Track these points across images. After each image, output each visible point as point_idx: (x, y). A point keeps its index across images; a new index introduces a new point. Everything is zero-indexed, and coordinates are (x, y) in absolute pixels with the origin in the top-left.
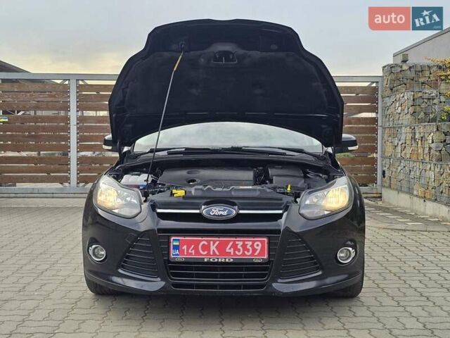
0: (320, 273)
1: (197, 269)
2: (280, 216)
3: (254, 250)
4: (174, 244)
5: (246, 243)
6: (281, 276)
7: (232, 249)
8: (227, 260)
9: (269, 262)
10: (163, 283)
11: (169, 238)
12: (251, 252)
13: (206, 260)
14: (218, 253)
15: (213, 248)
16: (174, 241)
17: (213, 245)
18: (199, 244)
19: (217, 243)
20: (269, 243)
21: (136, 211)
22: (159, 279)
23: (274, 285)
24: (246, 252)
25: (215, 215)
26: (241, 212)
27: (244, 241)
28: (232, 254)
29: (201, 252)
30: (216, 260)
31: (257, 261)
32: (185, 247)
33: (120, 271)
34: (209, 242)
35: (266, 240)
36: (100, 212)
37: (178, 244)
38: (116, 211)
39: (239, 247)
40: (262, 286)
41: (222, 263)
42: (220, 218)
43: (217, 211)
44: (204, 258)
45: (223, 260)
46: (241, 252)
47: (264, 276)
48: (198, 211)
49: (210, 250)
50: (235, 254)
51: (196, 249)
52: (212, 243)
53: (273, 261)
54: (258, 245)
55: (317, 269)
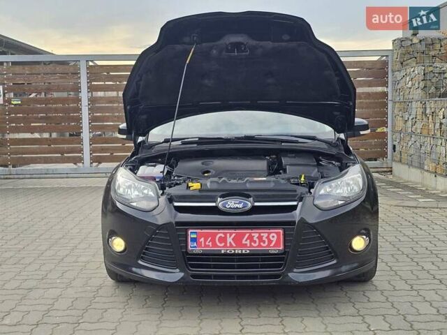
0: (335, 262)
1: (214, 260)
2: (294, 208)
3: (270, 242)
4: (192, 236)
5: (262, 235)
6: (297, 266)
7: (248, 241)
8: (244, 252)
9: (285, 253)
10: (182, 274)
11: (186, 231)
12: (266, 243)
13: (223, 252)
14: (234, 245)
15: (230, 240)
16: (192, 233)
17: (230, 236)
18: (216, 236)
19: (234, 235)
20: (285, 235)
21: (154, 204)
22: (178, 270)
23: (290, 275)
24: (262, 244)
25: (230, 208)
26: (256, 204)
27: (260, 233)
28: (248, 245)
29: (218, 244)
30: (233, 252)
31: (273, 252)
32: (202, 240)
33: (140, 262)
34: (225, 234)
35: (281, 231)
36: (118, 205)
37: (195, 236)
38: (134, 204)
39: (255, 239)
40: (277, 276)
41: (238, 255)
42: (236, 211)
43: (233, 203)
44: (221, 250)
45: (240, 252)
46: (257, 244)
47: (279, 266)
48: (214, 204)
49: (226, 242)
50: (251, 246)
51: (213, 241)
52: (228, 235)
53: (288, 252)
54: (273, 237)
55: (332, 258)
